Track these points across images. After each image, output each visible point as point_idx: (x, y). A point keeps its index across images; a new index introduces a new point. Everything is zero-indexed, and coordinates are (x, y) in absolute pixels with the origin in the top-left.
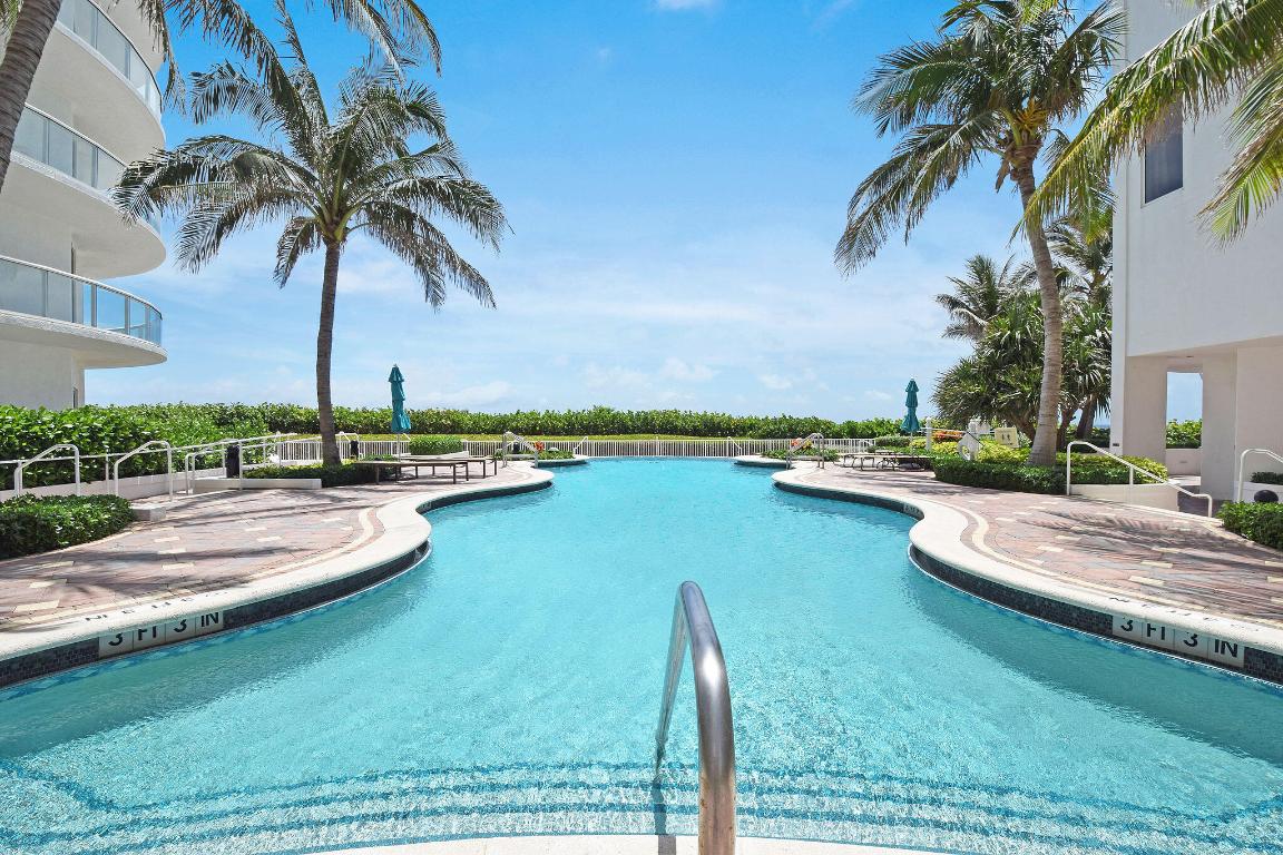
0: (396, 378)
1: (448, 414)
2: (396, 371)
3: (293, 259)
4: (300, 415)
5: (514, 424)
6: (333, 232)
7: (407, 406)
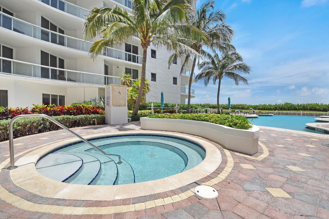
0: (229, 99)
1: (241, 105)
2: (229, 98)
3: (215, 81)
4: (211, 106)
5: (259, 108)
6: (220, 77)
7: (231, 104)
